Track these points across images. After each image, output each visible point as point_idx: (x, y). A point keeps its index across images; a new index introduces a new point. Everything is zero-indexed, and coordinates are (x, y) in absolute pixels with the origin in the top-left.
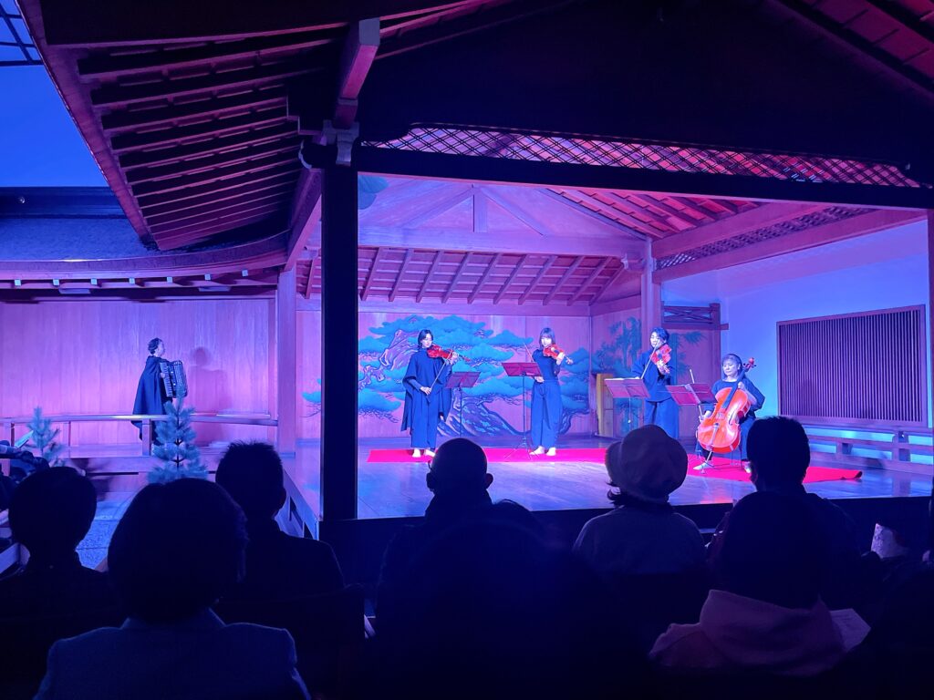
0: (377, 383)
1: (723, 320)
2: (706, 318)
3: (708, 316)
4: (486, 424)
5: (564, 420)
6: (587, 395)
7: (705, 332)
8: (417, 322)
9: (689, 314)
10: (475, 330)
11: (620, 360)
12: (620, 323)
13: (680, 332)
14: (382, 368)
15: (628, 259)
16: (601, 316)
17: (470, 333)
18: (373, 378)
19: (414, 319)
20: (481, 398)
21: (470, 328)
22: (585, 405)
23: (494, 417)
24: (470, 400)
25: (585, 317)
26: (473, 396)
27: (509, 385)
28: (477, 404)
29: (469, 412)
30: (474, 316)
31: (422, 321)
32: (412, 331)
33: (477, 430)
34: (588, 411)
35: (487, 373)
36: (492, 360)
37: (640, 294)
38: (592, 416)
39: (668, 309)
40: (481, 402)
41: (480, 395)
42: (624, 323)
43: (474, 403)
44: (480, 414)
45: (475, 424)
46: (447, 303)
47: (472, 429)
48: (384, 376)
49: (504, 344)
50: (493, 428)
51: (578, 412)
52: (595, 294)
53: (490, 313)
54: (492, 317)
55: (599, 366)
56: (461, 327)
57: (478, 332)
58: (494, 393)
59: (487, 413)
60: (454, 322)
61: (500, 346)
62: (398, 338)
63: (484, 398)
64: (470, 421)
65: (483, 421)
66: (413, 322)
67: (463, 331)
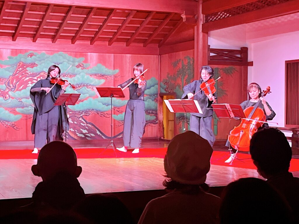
1: (250, 59)
2: (238, 58)
3: (239, 56)
4: (85, 131)
6: (157, 111)
7: (237, 68)
8: (33, 57)
9: (226, 54)
10: (77, 64)
12: (180, 60)
13: (220, 67)
14: (7, 90)
15: (186, 15)
16: (167, 55)
20: (82, 113)
21: (73, 62)
22: (155, 117)
23: (91, 126)
24: (73, 114)
25: (155, 56)
26: (75, 111)
27: (101, 104)
28: (79, 117)
29: (72, 123)
30: (76, 53)
31: (37, 56)
32: (30, 64)
33: (78, 135)
34: (157, 122)
35: (86, 95)
36: (89, 85)
37: (194, 40)
38: (160, 126)
39: (213, 51)
40: (81, 115)
41: (81, 111)
42: (183, 60)
43: (76, 116)
44: (80, 124)
45: (77, 131)
46: (56, 42)
47: (75, 135)
48: (9, 96)
49: (98, 74)
50: (90, 134)
51: (150, 122)
52: (163, 39)
53: (88, 51)
54: (89, 54)
55: (165, 90)
56: (67, 61)
57: (80, 65)
58: (90, 109)
59: (86, 123)
60: (61, 57)
61: (95, 75)
62: (19, 68)
63: (83, 113)
64: (73, 129)
65: (83, 129)
66: (31, 57)
67: (69, 64)
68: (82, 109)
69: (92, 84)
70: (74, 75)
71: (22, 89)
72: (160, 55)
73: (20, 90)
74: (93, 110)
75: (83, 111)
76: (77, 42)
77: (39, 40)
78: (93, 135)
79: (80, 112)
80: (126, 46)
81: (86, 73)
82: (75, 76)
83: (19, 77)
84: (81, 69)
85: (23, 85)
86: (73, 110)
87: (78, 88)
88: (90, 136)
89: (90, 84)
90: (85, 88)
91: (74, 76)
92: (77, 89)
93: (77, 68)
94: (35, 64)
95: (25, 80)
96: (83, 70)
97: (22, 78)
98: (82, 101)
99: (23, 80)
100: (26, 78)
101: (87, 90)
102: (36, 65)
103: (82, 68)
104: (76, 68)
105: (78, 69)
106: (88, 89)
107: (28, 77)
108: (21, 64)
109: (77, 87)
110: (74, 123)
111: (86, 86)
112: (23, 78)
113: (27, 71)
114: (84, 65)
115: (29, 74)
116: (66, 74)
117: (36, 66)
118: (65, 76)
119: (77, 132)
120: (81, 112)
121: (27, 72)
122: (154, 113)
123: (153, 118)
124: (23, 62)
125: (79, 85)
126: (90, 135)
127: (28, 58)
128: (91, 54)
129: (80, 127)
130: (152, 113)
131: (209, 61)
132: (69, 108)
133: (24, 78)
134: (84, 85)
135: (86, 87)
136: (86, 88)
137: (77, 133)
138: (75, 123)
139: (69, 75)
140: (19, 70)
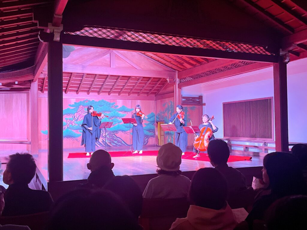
0: (72, 126)
1: (204, 102)
2: (198, 101)
3: (198, 100)
4: (116, 142)
5: (146, 140)
6: (154, 130)
7: (197, 106)
8: (88, 102)
9: (191, 99)
10: (111, 106)
11: (167, 117)
12: (166, 103)
13: (188, 106)
14: (74, 120)
15: (169, 79)
16: (160, 100)
17: (109, 107)
18: (70, 125)
19: (87, 101)
20: (114, 132)
22: (154, 134)
23: (119, 139)
24: (110, 132)
25: (153, 101)
27: (124, 127)
28: (112, 134)
29: (109, 137)
30: (111, 100)
32: (86, 106)
34: (155, 136)
35: (116, 122)
37: (174, 92)
38: (156, 138)
39: (184, 98)
42: (168, 103)
44: (113, 138)
46: (100, 95)
48: (75, 124)
49: (123, 111)
51: (151, 137)
52: (157, 92)
54: (118, 100)
55: (159, 119)
56: (106, 104)
57: (113, 106)
59: (116, 138)
60: (103, 102)
61: (121, 112)
64: (109, 141)
67: (107, 106)
68: (114, 130)
69: (119, 116)
70: (110, 112)
72: (156, 100)
74: (120, 130)
76: (111, 94)
77: (91, 94)
78: (120, 144)
80: (138, 96)
81: (116, 111)
83: (80, 113)
98: (114, 126)
103: (114, 108)
106: (117, 119)
107: (85, 113)
108: (81, 107)
109: (112, 118)
116: (106, 111)
119: (112, 143)
124: (82, 105)
127: (85, 103)
129: (113, 140)
130: (152, 132)
131: (182, 103)
132: (107, 130)
133: (83, 114)
134: (115, 117)
138: (111, 137)
140: (80, 109)
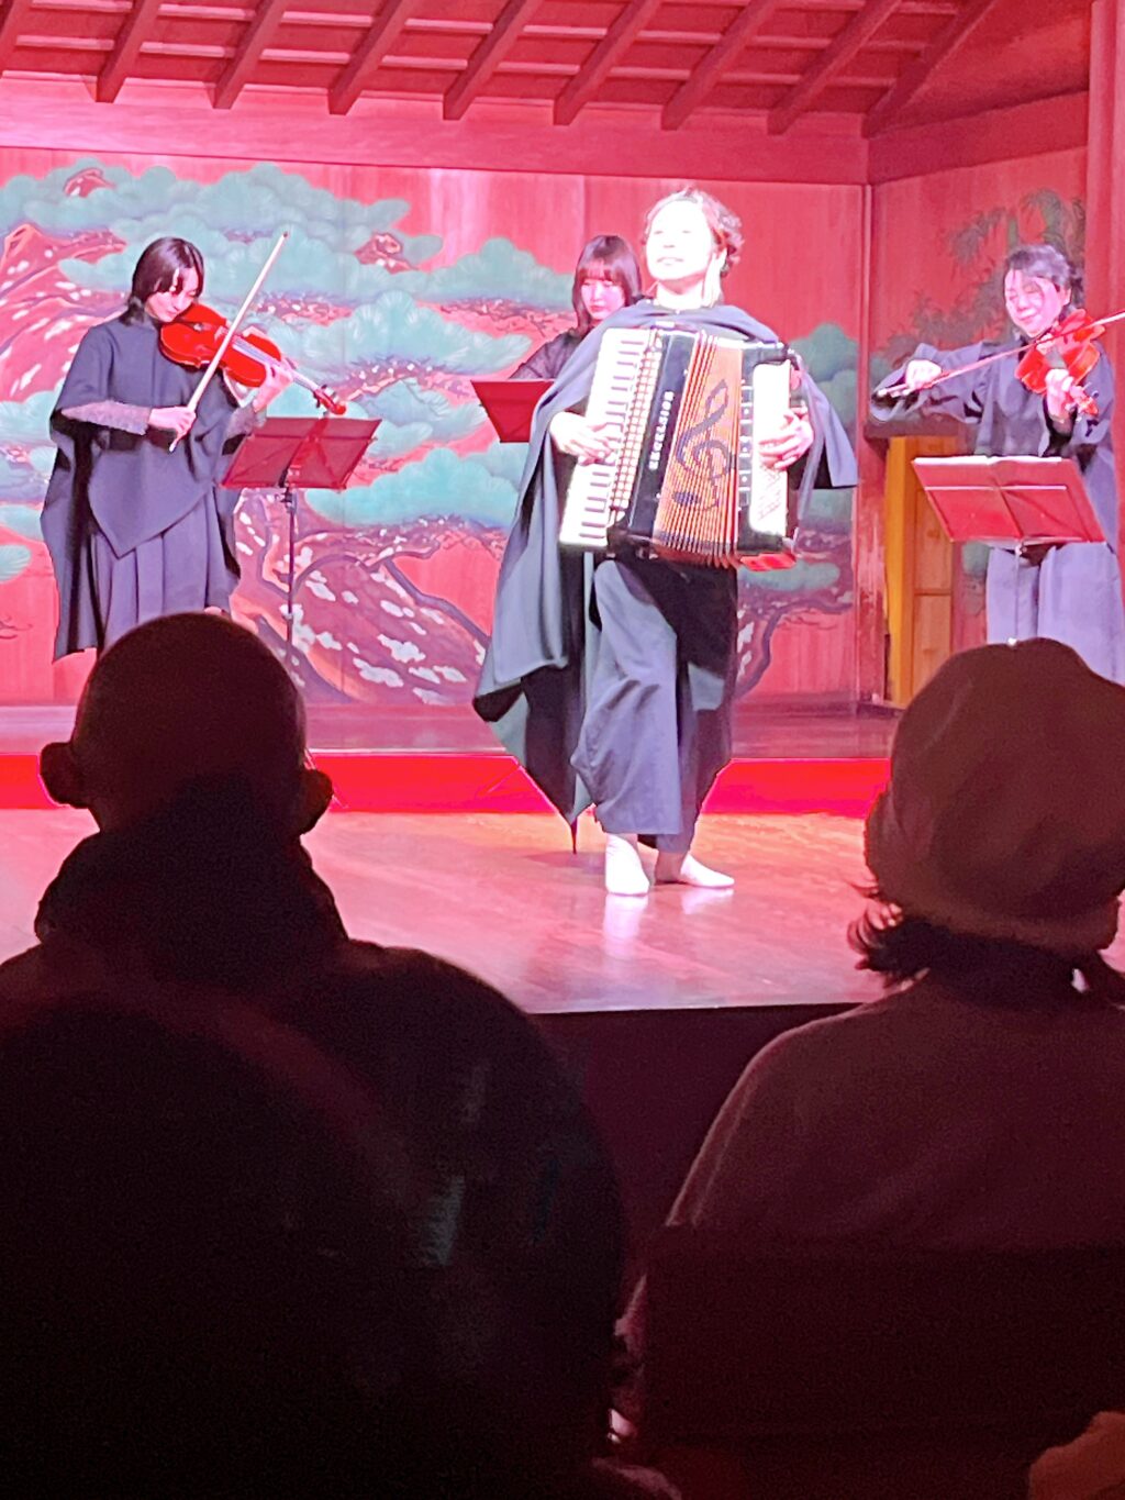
4: (405, 652)
5: (746, 635)
6: (845, 528)
8: (98, 194)
10: (360, 237)
12: (996, 212)
20: (388, 541)
21: (342, 224)
22: (833, 572)
23: (440, 621)
24: (337, 542)
25: (844, 188)
26: (348, 526)
28: (368, 564)
29: (332, 597)
30: (359, 169)
31: (124, 188)
32: (77, 235)
33: (364, 674)
34: (846, 598)
35: (414, 427)
36: (437, 369)
37: (1086, 88)
38: (863, 623)
40: (383, 555)
41: (379, 527)
42: (1012, 214)
43: (356, 560)
44: (378, 606)
45: (355, 650)
46: (236, 105)
47: (343, 671)
49: (490, 302)
50: (437, 668)
51: (800, 604)
53: (427, 161)
54: (437, 174)
56: (298, 218)
57: (377, 242)
58: (440, 517)
59: (410, 601)
60: (266, 198)
61: (471, 309)
62: (15, 263)
63: (398, 539)
64: (335, 638)
65: (392, 638)
66: (83, 194)
67: (311, 237)
68: (389, 515)
69: (451, 360)
70: (345, 308)
71: (32, 389)
72: (872, 184)
73: (21, 397)
74: (455, 520)
75: (394, 530)
76: (363, 105)
77: (133, 91)
78: (452, 674)
79: (377, 534)
81: (414, 296)
82: (347, 315)
83: (17, 316)
84: (387, 267)
85: (37, 368)
86: (336, 522)
87: (366, 387)
88: (437, 680)
89: (439, 363)
90: (408, 386)
91: (341, 310)
92: (358, 392)
93: (363, 262)
94: (107, 234)
95: (48, 336)
96: (400, 274)
97: (29, 325)
98: (392, 469)
99: (35, 333)
100: (54, 320)
101: (422, 401)
102: (116, 241)
103: (392, 263)
104: (355, 260)
105: (370, 266)
106: (428, 395)
107: (69, 314)
108: (25, 238)
109: (361, 382)
110: (339, 597)
111: (412, 374)
112: (36, 321)
113: (64, 280)
114: (407, 247)
115: (75, 296)
116: (297, 302)
117: (117, 250)
118: (291, 311)
119: (360, 657)
120: (383, 532)
121: (61, 285)
122: (829, 543)
123: (822, 575)
124: (40, 222)
125: (375, 370)
126: (440, 675)
127: (67, 202)
128: (445, 179)
129: (378, 627)
130: (819, 545)
132: (309, 511)
133: (44, 322)
134: (401, 371)
135: (412, 380)
136: (417, 388)
137: (358, 663)
138: (350, 597)
139: (311, 308)
140: (11, 271)
